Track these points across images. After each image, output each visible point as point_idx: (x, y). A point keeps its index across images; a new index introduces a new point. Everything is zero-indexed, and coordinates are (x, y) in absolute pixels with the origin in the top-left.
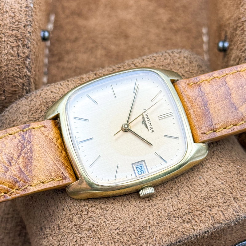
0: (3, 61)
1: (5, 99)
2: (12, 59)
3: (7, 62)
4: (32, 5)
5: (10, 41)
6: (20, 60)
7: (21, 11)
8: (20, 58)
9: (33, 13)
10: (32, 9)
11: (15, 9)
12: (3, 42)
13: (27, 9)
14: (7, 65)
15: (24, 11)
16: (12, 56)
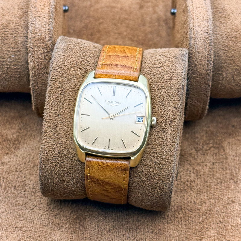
0: (36, 63)
1: (38, 88)
2: (41, 62)
3: (38, 63)
4: (52, 28)
5: (39, 50)
6: (46, 62)
7: (46, 32)
8: (46, 60)
9: (53, 33)
10: (52, 31)
11: (42, 31)
12: (36, 51)
13: (49, 31)
14: (38, 65)
15: (48, 32)
16: (41, 59)
